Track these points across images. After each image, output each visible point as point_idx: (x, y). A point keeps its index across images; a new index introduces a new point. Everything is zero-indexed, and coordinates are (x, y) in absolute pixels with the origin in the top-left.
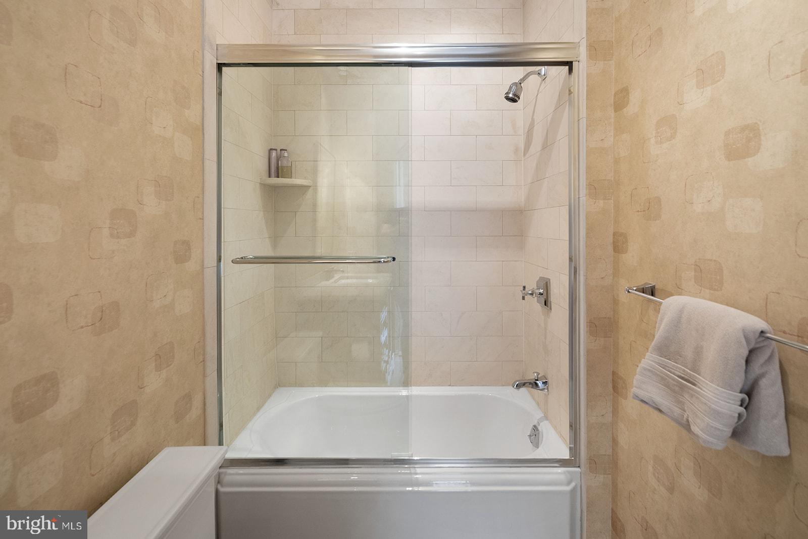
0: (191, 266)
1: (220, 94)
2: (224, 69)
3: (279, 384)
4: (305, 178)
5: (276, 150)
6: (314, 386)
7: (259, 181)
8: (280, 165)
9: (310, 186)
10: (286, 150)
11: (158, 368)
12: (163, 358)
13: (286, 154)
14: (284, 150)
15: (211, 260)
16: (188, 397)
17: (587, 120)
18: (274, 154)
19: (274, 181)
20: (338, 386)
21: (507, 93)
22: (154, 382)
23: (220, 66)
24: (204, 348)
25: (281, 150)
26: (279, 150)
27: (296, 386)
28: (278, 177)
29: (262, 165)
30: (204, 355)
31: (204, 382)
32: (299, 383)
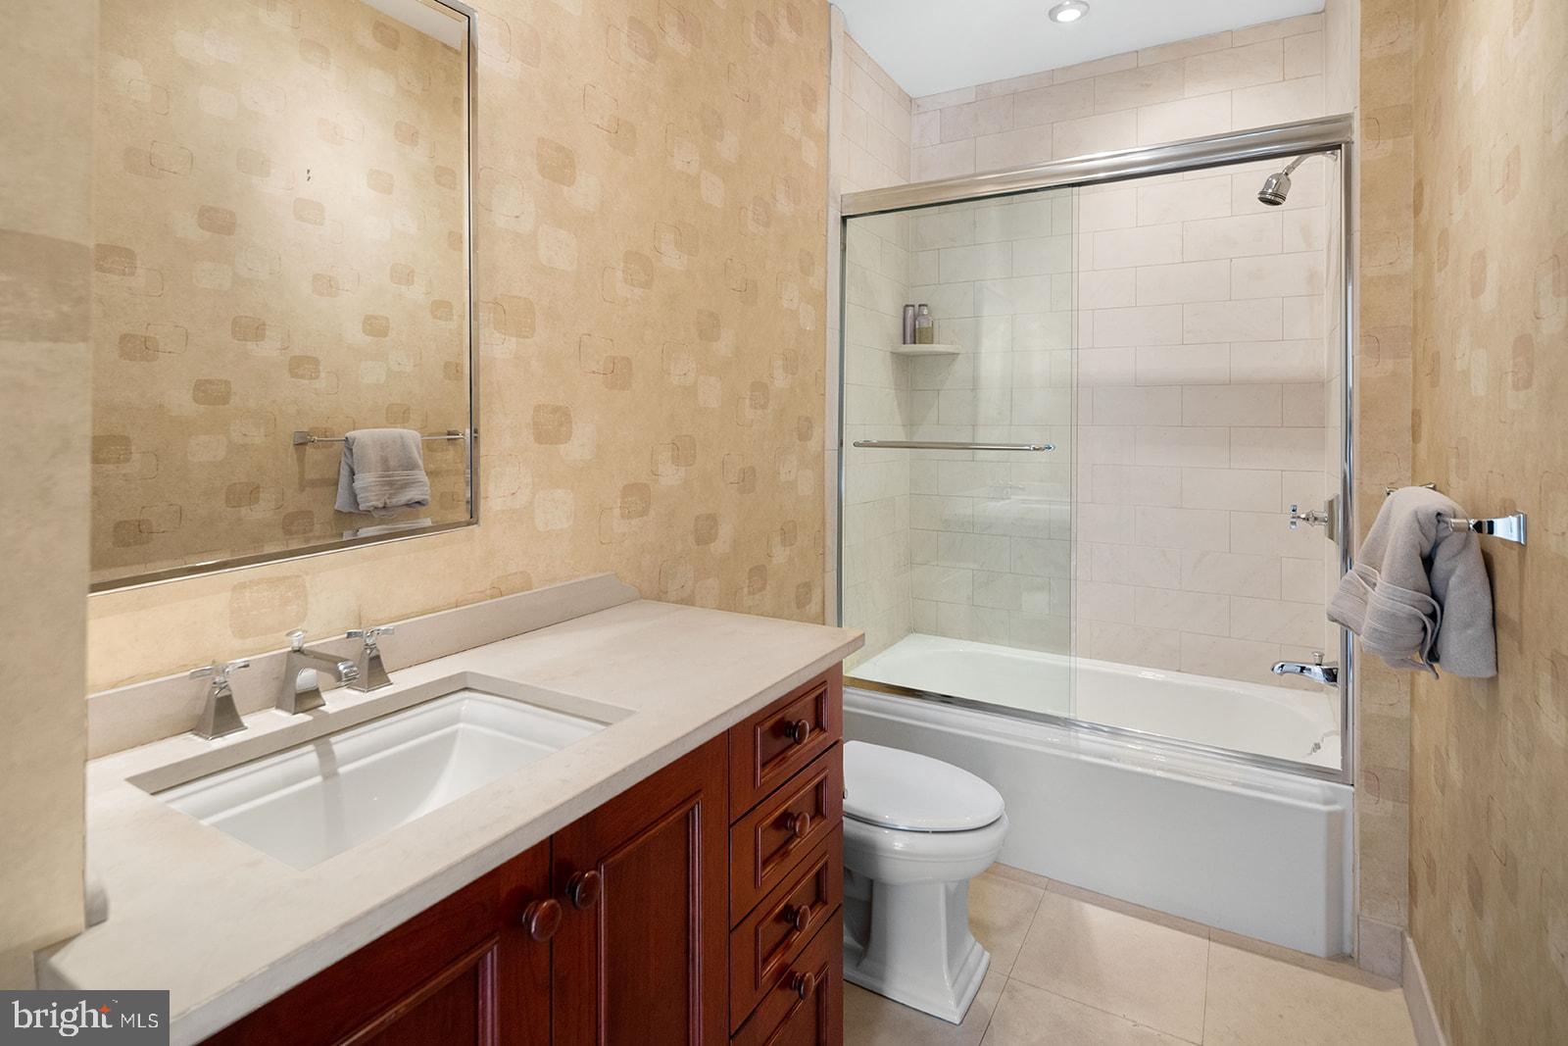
0: (813, 445)
1: (844, 250)
2: (848, 220)
3: (913, 630)
4: (952, 343)
5: (913, 306)
6: (961, 638)
7: (890, 349)
8: (917, 327)
9: (958, 354)
10: (926, 305)
11: (784, 543)
12: (788, 535)
13: (925, 312)
14: (923, 305)
15: (832, 443)
16: (807, 587)
17: (1361, 235)
18: (910, 311)
19: (910, 348)
20: (995, 643)
21: (1262, 193)
22: (781, 555)
23: (844, 219)
24: (824, 538)
25: (920, 306)
26: (917, 306)
27: (936, 635)
28: (915, 343)
29: (895, 329)
30: (824, 547)
31: (823, 578)
32: (939, 631)
